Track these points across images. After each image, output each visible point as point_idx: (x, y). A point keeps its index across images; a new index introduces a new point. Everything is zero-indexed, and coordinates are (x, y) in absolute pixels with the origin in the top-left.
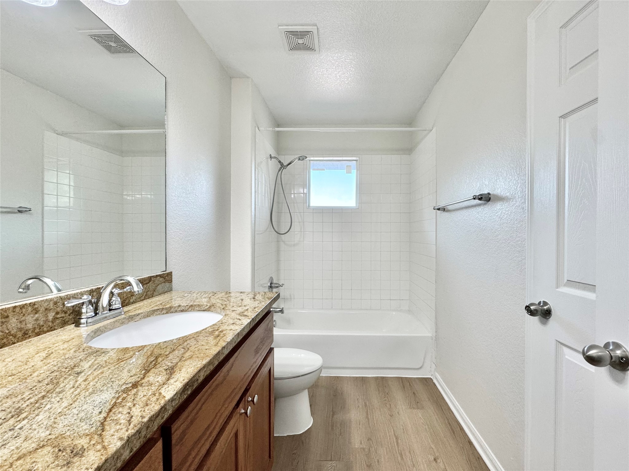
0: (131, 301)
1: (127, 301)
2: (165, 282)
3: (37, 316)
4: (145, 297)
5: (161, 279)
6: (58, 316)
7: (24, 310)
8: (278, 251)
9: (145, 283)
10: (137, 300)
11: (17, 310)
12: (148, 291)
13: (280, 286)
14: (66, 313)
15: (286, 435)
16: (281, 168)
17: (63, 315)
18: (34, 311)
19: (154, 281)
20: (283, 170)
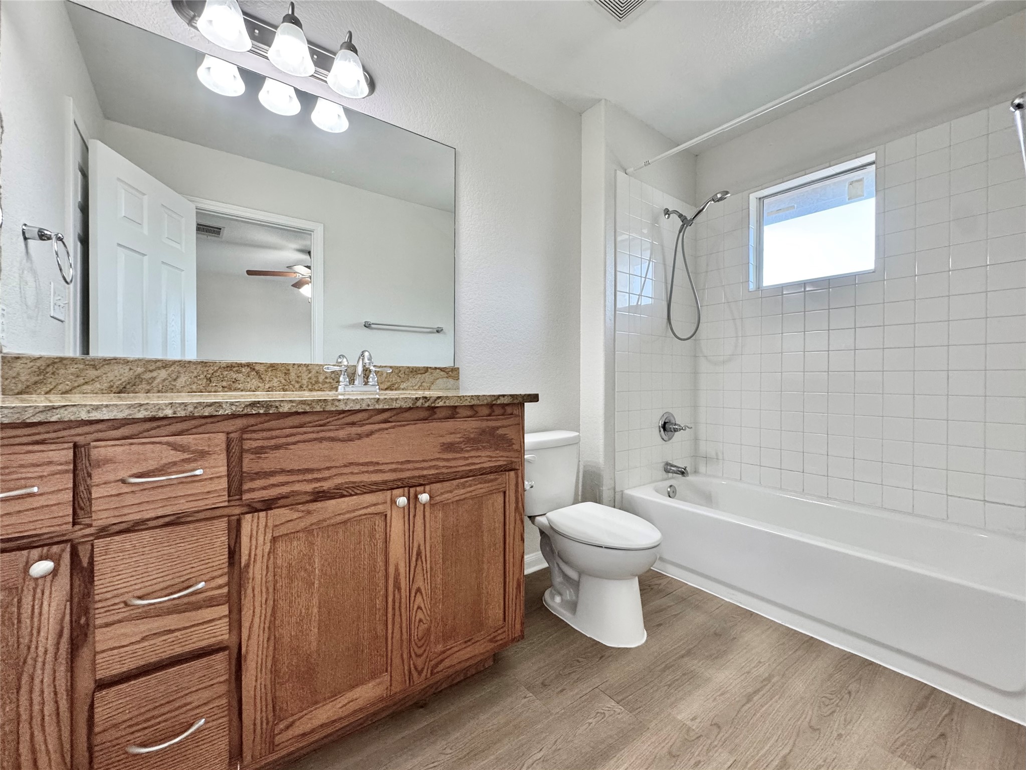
0: (402, 387)
1: (396, 386)
2: (447, 377)
3: (310, 375)
4: (419, 387)
5: (442, 373)
6: (328, 381)
7: (300, 368)
8: (695, 373)
9: (419, 372)
10: (409, 388)
11: (296, 367)
12: (423, 382)
13: (680, 430)
14: (333, 380)
15: (588, 636)
16: (683, 225)
17: (331, 381)
18: (308, 371)
19: (432, 373)
20: (686, 228)
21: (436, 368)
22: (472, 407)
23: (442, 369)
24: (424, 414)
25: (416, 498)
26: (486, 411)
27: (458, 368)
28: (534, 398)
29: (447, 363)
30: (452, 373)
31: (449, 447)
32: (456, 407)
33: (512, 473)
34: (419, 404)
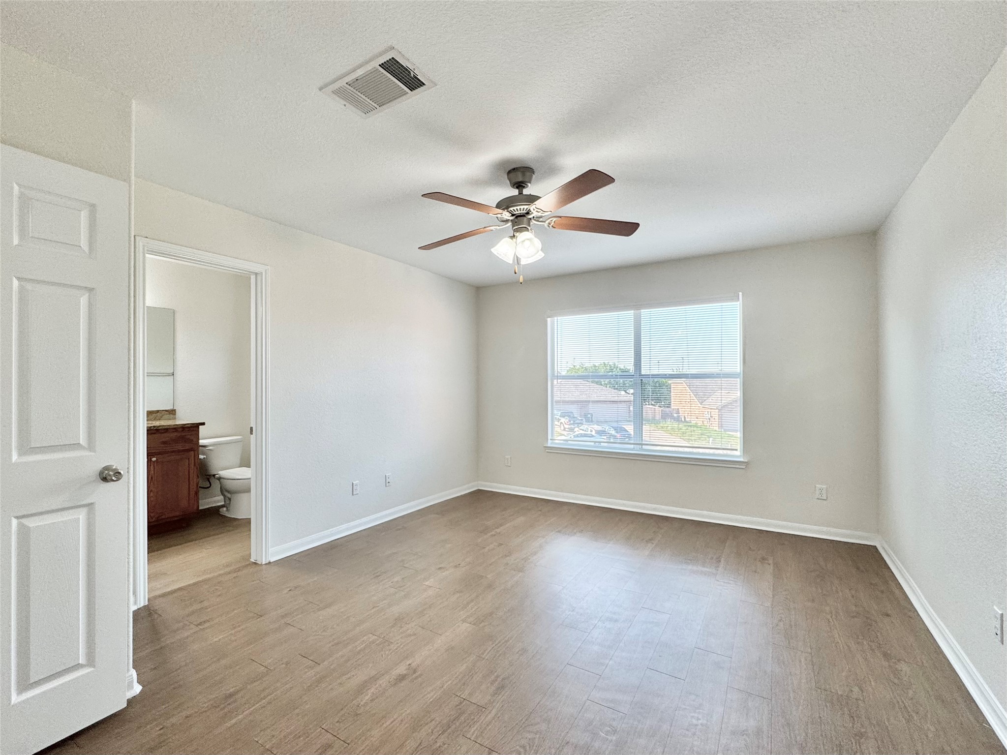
21: (163, 410)
22: (175, 428)
23: (166, 411)
24: (155, 431)
25: (151, 459)
26: (181, 430)
27: (175, 410)
28: (203, 424)
29: (169, 408)
30: (172, 412)
31: (164, 443)
32: (168, 429)
33: (192, 452)
34: (152, 428)
